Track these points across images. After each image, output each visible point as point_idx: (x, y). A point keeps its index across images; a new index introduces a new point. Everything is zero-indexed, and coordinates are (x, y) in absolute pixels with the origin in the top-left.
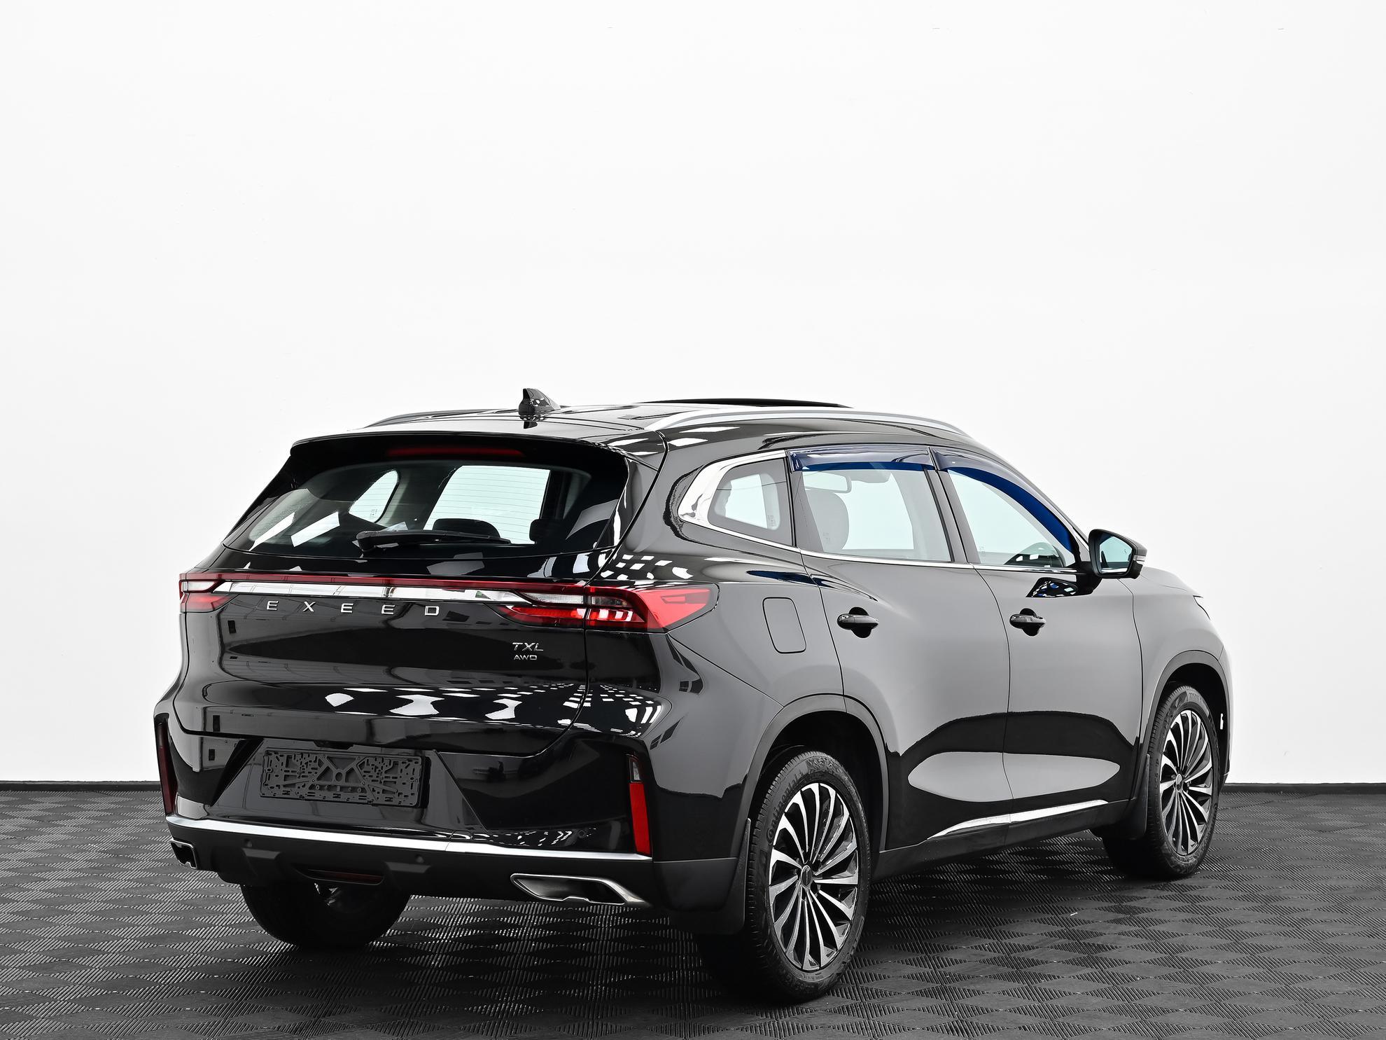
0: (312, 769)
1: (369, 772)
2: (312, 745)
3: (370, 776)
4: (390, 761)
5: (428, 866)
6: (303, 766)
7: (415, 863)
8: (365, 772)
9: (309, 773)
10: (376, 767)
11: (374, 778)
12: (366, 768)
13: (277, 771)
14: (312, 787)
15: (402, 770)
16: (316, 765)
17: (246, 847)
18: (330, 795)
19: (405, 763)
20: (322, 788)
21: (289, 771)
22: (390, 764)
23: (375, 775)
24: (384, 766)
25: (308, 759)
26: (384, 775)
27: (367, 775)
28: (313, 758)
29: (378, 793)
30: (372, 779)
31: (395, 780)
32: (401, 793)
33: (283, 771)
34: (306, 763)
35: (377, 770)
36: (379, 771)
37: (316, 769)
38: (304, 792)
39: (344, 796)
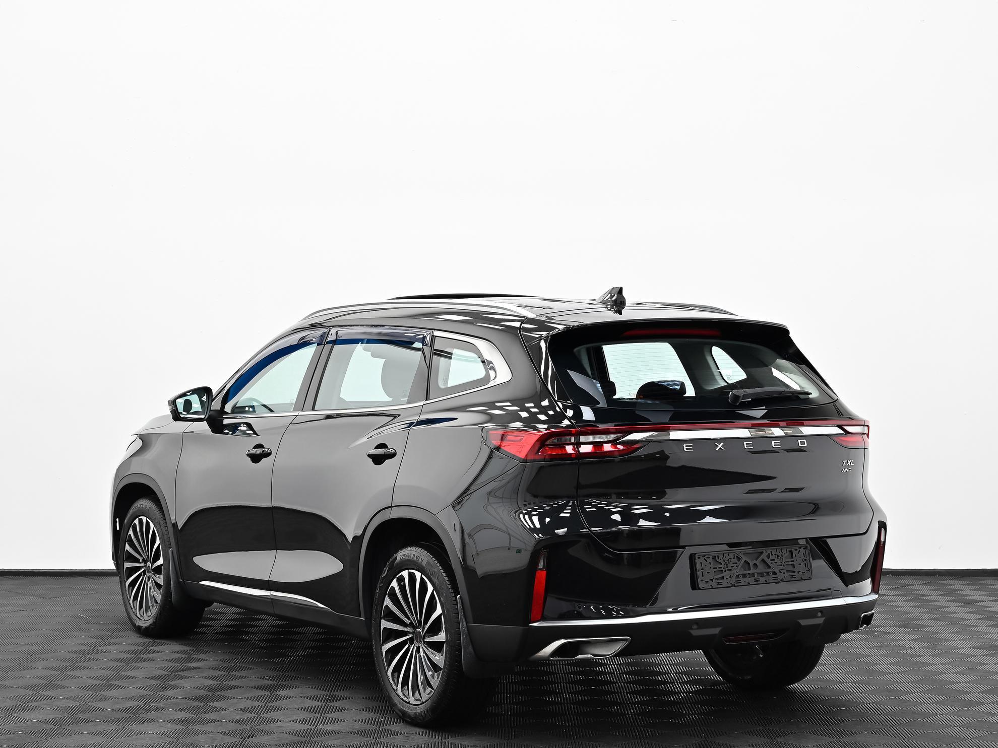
0: (733, 564)
1: (774, 560)
2: (725, 547)
3: (776, 563)
4: (786, 550)
5: (824, 618)
6: (726, 563)
7: (816, 617)
8: (772, 560)
9: (733, 567)
10: (778, 556)
11: (779, 563)
12: (772, 557)
13: (707, 569)
14: (738, 577)
15: (796, 555)
16: (736, 560)
17: (692, 629)
18: (751, 580)
19: (797, 550)
20: (744, 576)
21: (716, 568)
22: (787, 552)
23: (778, 561)
24: (783, 554)
25: (728, 558)
26: (784, 561)
27: (773, 562)
28: (731, 556)
29: (784, 573)
30: (777, 564)
31: (792, 563)
32: (800, 571)
33: (712, 568)
34: (728, 560)
35: (779, 558)
36: (781, 558)
37: (737, 563)
38: (733, 580)
39: (762, 579)
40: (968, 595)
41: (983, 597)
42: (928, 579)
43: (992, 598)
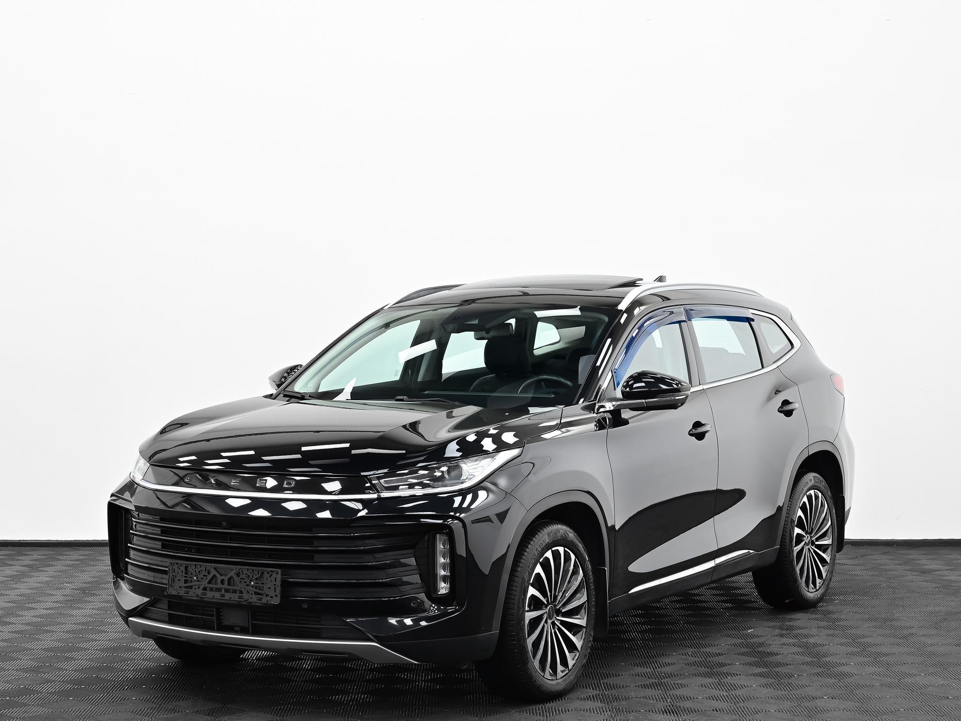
40: (925, 565)
41: (940, 566)
42: (886, 549)
43: (947, 568)
